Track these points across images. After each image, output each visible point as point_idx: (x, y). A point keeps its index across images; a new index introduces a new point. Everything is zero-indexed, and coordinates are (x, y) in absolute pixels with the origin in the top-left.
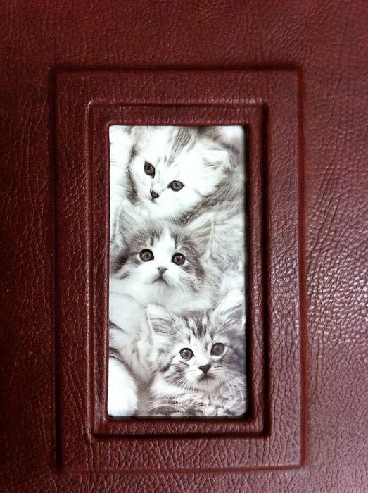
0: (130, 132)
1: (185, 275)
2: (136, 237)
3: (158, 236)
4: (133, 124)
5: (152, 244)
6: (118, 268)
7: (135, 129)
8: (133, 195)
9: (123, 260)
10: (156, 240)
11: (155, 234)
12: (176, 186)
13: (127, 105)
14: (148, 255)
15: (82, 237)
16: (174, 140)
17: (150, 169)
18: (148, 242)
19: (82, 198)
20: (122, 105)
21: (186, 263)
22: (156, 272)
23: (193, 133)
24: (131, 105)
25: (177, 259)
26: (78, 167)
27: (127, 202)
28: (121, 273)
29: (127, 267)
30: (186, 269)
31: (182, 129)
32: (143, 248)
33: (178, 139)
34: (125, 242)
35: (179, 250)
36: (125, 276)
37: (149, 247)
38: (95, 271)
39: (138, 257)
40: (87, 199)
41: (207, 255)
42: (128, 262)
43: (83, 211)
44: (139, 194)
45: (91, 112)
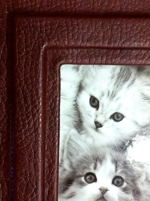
2: (81, 162)
3: (101, 162)
4: (81, 64)
5: (95, 168)
9: (69, 182)
10: (98, 164)
12: (117, 117)
14: (92, 178)
17: (94, 102)
18: (92, 167)
20: (73, 48)
21: (125, 185)
23: (133, 71)
24: (80, 47)
25: (117, 181)
31: (123, 67)
33: (120, 76)
34: (71, 166)
36: (71, 196)
37: (92, 171)
38: (47, 190)
39: (83, 179)
40: (40, 131)
43: (37, 141)
44: (85, 124)
45: (45, 54)
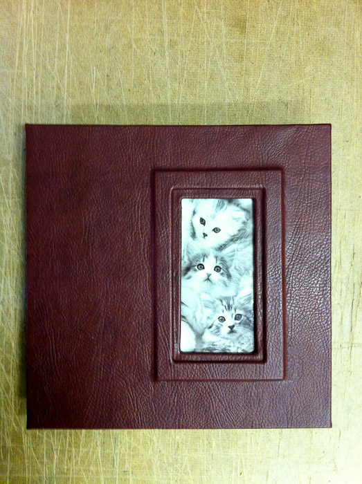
0: (192, 201)
1: (221, 277)
2: (195, 257)
3: (207, 257)
4: (194, 198)
5: (203, 261)
6: (186, 274)
7: (195, 200)
8: (194, 235)
9: (188, 269)
10: (205, 258)
11: (205, 256)
12: (216, 230)
13: (191, 189)
14: (201, 267)
15: (168, 257)
16: (216, 206)
17: (203, 221)
18: (202, 260)
19: (168, 237)
20: (188, 189)
21: (222, 271)
22: (206, 276)
23: (226, 202)
24: (193, 189)
25: (217, 269)
26: (166, 221)
27: (191, 239)
28: (187, 276)
29: (190, 273)
30: (222, 274)
31: (220, 200)
32: (198, 263)
33: (218, 206)
34: (189, 260)
35: (218, 264)
36: (189, 278)
37: (202, 263)
38: (174, 275)
39: (196, 267)
41: (233, 267)
42: (191, 270)
45: (172, 193)
